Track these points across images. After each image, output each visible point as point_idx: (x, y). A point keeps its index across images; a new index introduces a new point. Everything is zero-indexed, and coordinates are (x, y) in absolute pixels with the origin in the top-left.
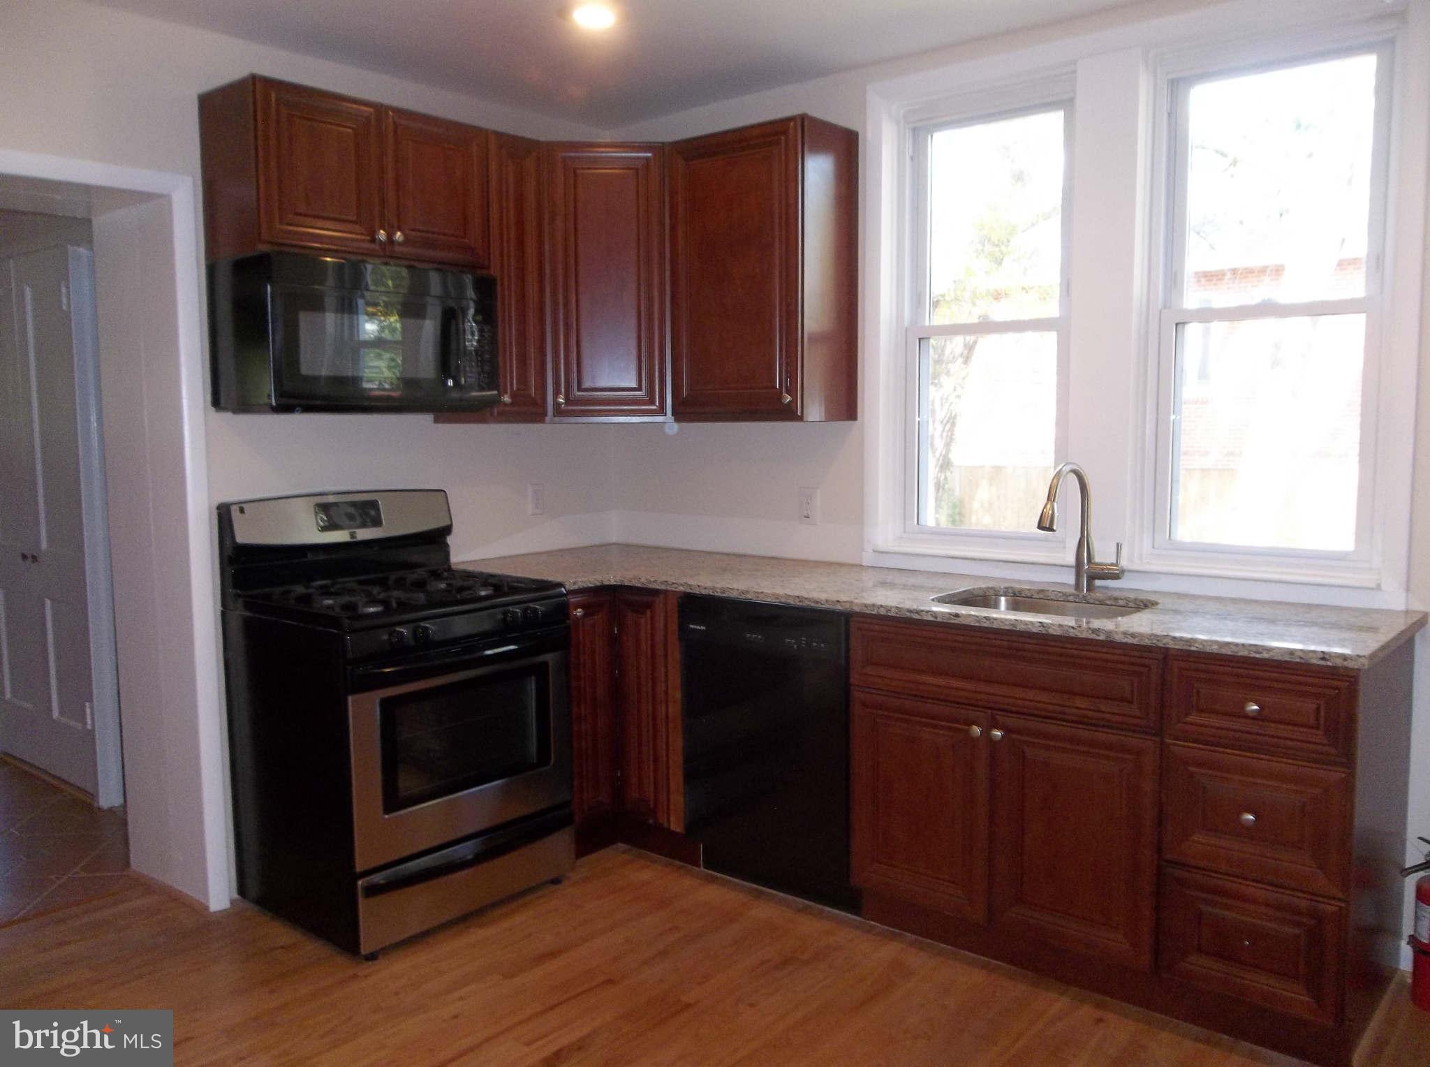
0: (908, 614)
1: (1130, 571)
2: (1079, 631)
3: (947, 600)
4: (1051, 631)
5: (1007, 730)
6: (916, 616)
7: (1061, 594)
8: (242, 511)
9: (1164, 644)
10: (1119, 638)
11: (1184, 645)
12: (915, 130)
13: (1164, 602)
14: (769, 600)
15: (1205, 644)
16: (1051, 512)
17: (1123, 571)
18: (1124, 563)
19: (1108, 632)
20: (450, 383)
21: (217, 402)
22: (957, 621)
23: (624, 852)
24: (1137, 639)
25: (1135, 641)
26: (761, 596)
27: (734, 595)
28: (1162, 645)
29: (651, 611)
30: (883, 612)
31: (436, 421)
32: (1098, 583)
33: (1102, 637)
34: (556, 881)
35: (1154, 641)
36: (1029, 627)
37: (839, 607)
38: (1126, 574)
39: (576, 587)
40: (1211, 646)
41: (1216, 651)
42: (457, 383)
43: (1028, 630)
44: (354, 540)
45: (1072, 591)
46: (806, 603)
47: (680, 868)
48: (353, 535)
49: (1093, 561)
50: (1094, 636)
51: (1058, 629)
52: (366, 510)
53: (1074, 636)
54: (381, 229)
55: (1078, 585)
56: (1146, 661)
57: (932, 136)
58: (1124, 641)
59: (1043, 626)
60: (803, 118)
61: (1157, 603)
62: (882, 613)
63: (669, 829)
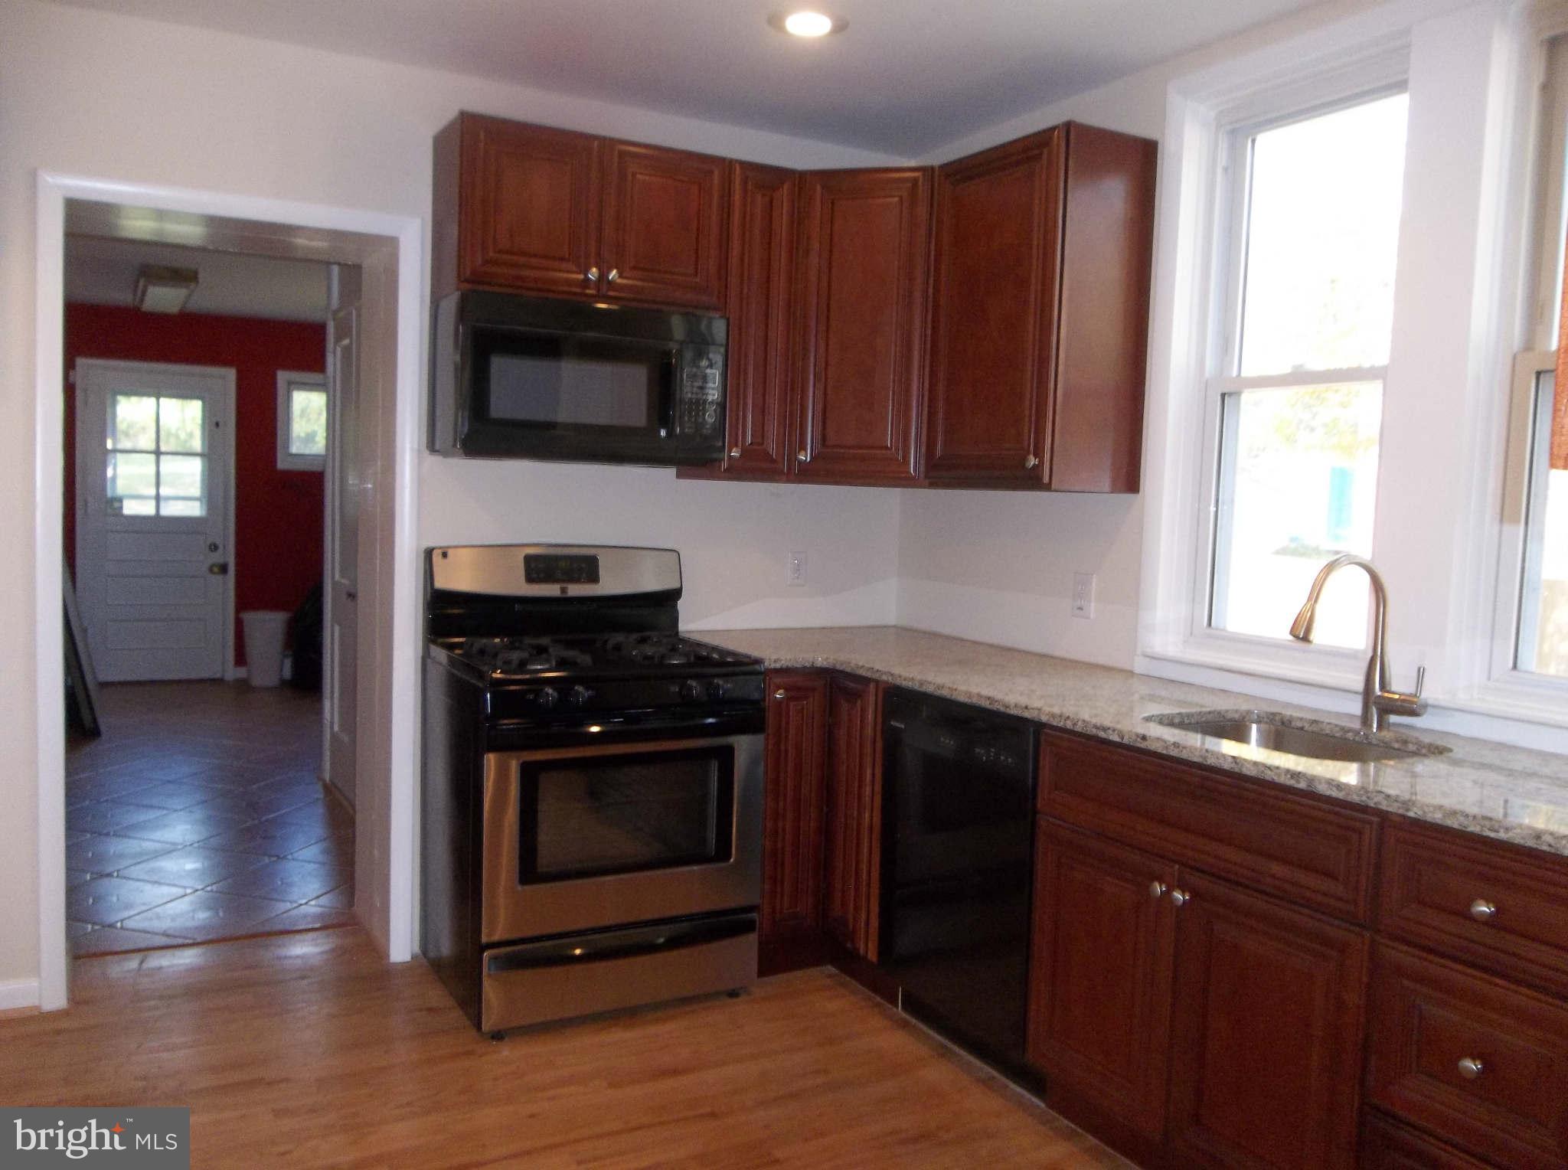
0: (1094, 731)
1: (1434, 706)
2: (1276, 774)
3: (1177, 721)
4: (1245, 771)
5: (1195, 894)
6: (1102, 734)
7: (1337, 729)
8: (445, 555)
9: (1375, 803)
10: (1322, 789)
11: (1399, 808)
12: (1233, 133)
13: (1458, 752)
14: (962, 699)
15: (1426, 809)
16: (1309, 613)
17: (1425, 706)
18: (1428, 694)
19: (1309, 780)
20: (663, 433)
21: (432, 447)
22: (1143, 745)
23: (830, 976)
24: (1343, 793)
25: (1340, 795)
26: (955, 693)
27: (930, 689)
28: (1372, 805)
29: (862, 701)
30: (1069, 725)
31: (679, 476)
32: (1393, 719)
33: (1302, 785)
34: (733, 994)
35: (1364, 798)
36: (1220, 761)
37: (1026, 714)
38: (1429, 710)
39: (778, 666)
40: (1433, 812)
41: (1439, 822)
42: (670, 434)
43: (1218, 765)
44: (564, 596)
45: (1356, 725)
46: (995, 707)
47: (878, 1005)
48: (563, 590)
49: (1388, 689)
50: (1292, 783)
51: (1252, 768)
52: (584, 566)
53: (1270, 780)
54: (596, 267)
55: (1365, 719)
56: (1358, 824)
57: (1253, 141)
58: (1328, 793)
59: (1236, 763)
60: (1068, 126)
61: (1450, 750)
62: (1068, 727)
63: (865, 958)
